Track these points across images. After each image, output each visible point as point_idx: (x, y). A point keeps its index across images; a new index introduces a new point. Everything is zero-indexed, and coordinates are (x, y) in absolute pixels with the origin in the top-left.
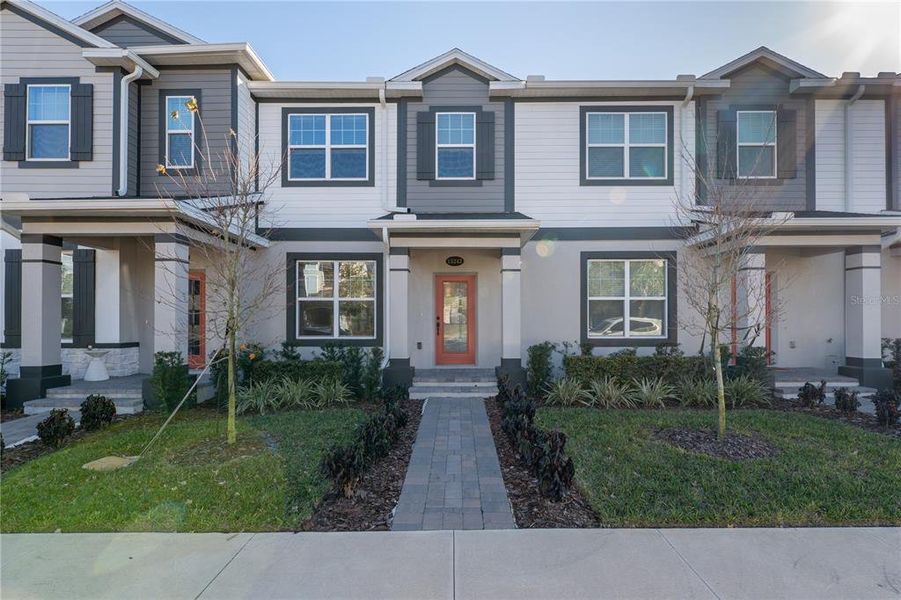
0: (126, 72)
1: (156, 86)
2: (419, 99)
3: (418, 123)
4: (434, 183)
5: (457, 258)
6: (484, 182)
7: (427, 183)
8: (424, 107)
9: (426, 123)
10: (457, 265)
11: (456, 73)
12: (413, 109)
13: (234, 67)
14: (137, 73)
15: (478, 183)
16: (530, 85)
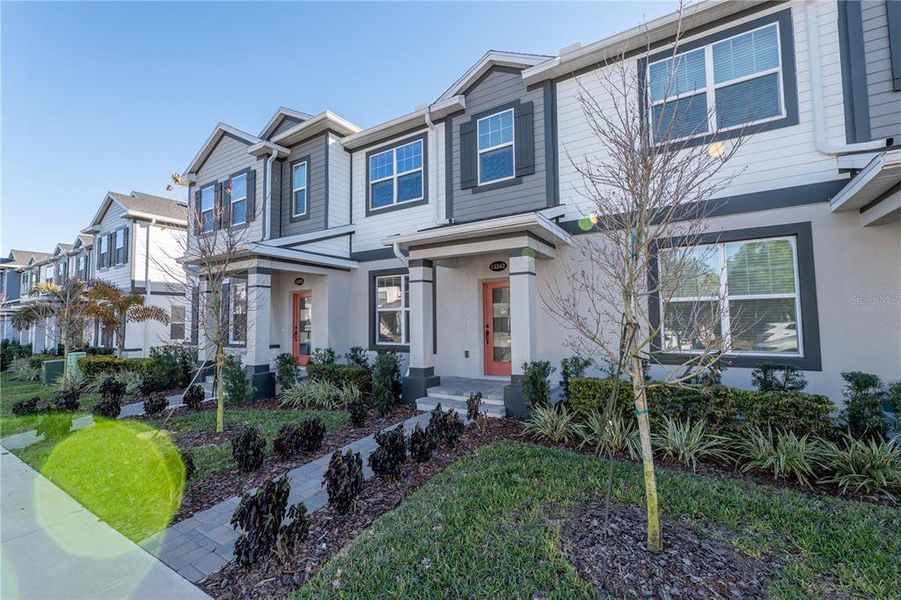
0: (269, 155)
1: (290, 160)
2: (462, 111)
3: (461, 135)
4: (476, 190)
5: (499, 263)
6: (525, 179)
7: (470, 191)
8: (465, 119)
9: (468, 132)
10: (500, 270)
11: (495, 74)
12: (457, 122)
13: (326, 132)
14: (275, 154)
15: (518, 181)
16: (565, 59)
